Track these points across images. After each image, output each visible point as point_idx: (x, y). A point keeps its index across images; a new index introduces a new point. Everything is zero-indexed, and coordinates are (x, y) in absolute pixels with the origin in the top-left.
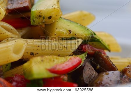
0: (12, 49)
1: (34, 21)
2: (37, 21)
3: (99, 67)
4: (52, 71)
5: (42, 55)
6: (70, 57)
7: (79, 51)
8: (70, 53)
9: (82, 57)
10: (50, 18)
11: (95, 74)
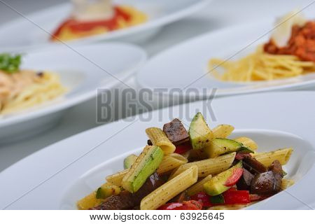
0: (191, 175)
1: (196, 146)
2: (198, 146)
3: (251, 169)
4: (227, 185)
5: (215, 174)
6: (232, 169)
7: (236, 161)
8: (230, 165)
9: (239, 166)
10: (207, 141)
11: (251, 175)
